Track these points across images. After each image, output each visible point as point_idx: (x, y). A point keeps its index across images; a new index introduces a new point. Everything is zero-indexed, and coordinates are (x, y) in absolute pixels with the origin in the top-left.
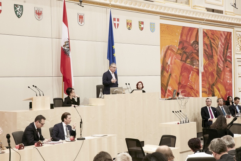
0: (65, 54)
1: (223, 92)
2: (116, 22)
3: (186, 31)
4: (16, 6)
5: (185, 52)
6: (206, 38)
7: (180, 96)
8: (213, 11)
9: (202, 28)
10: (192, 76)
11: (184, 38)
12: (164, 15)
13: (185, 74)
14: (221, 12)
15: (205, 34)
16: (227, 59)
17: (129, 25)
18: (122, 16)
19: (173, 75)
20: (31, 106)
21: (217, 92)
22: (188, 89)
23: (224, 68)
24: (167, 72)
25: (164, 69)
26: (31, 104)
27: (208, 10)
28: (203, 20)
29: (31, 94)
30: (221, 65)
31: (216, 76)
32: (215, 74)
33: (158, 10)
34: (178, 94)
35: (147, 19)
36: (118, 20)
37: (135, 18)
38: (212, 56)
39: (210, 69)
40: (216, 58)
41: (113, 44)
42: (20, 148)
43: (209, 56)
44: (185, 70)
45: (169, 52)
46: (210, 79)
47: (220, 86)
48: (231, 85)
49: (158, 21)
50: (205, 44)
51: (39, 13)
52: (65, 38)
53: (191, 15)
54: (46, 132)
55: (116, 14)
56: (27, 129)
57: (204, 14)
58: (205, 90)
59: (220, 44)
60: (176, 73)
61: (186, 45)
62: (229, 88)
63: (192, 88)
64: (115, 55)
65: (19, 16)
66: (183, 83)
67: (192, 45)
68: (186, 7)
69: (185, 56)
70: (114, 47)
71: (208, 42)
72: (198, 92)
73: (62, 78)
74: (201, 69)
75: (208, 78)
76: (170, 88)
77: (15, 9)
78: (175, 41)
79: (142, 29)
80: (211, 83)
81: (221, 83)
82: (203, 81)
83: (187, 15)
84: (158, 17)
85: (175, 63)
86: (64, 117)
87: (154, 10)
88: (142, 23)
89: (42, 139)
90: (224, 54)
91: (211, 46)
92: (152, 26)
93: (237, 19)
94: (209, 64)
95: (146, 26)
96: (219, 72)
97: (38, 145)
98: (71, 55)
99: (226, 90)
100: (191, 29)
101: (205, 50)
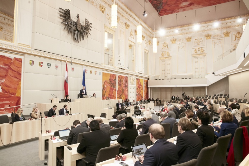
0: (66, 82)
1: (125, 98)
2: (86, 71)
3: (112, 75)
4: (48, 64)
5: (111, 83)
6: (119, 78)
7: (109, 99)
8: (121, 69)
9: (118, 74)
10: (114, 92)
11: (111, 78)
12: (104, 69)
13: (111, 91)
14: (124, 69)
15: (119, 77)
16: (126, 86)
17: (91, 72)
18: (88, 69)
19: (107, 91)
20: (52, 102)
21: (122, 98)
22: (112, 97)
23: (125, 89)
24: (105, 90)
25: (103, 89)
26: (52, 101)
27: (120, 68)
28: (118, 72)
29: (52, 97)
30: (124, 88)
31: (122, 92)
32: (122, 91)
33: (102, 68)
34: (108, 98)
35: (98, 70)
36: (87, 70)
37: (93, 70)
38: (121, 85)
39: (120, 89)
40: (122, 85)
41: (84, 79)
42: (46, 118)
43: (120, 85)
44: (111, 89)
45: (106, 83)
46: (120, 93)
47: (123, 95)
48: (127, 95)
49: (102, 71)
50: (118, 80)
51: (57, 67)
52: (66, 76)
53: (114, 70)
54: (57, 112)
55: (86, 68)
56: (50, 110)
57: (118, 70)
58: (118, 97)
59: (124, 81)
60: (108, 90)
61: (112, 80)
62: (126, 96)
63: (114, 96)
64: (85, 83)
65: (49, 68)
66: (110, 94)
67: (114, 81)
68: (112, 67)
69: (111, 84)
70: (85, 80)
71: (119, 80)
72: (116, 98)
73: (64, 91)
74: (117, 89)
75: (119, 93)
76: (105, 96)
77: (48, 65)
78: (108, 79)
79: (96, 74)
80: (120, 94)
81: (124, 94)
82: (118, 93)
83: (112, 70)
84: (102, 70)
85: (108, 87)
86: (65, 106)
87: (100, 67)
88: (96, 72)
89: (55, 114)
90: (125, 84)
91: (121, 81)
92: (100, 73)
93: (130, 72)
94: (120, 88)
95: (97, 73)
96: (123, 91)
97: (54, 117)
98: (68, 83)
99: (126, 97)
100: (114, 75)
101: (118, 83)
